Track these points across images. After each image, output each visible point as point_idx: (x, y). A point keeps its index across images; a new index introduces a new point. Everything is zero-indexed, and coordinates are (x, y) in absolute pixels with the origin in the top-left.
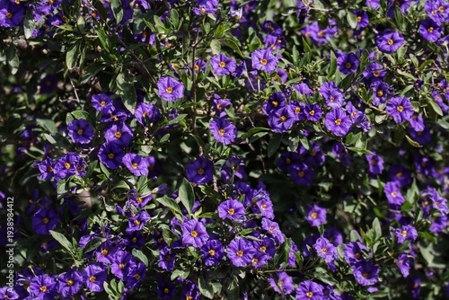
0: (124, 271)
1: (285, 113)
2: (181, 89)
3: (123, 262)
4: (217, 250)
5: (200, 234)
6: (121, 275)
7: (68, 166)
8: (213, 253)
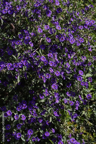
0: (26, 64)
1: (62, 38)
2: (42, 31)
3: (26, 63)
4: (47, 62)
5: (44, 59)
6: (25, 65)
7: (18, 43)
8: (46, 63)
